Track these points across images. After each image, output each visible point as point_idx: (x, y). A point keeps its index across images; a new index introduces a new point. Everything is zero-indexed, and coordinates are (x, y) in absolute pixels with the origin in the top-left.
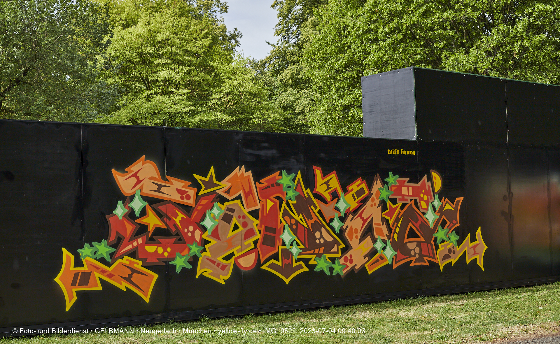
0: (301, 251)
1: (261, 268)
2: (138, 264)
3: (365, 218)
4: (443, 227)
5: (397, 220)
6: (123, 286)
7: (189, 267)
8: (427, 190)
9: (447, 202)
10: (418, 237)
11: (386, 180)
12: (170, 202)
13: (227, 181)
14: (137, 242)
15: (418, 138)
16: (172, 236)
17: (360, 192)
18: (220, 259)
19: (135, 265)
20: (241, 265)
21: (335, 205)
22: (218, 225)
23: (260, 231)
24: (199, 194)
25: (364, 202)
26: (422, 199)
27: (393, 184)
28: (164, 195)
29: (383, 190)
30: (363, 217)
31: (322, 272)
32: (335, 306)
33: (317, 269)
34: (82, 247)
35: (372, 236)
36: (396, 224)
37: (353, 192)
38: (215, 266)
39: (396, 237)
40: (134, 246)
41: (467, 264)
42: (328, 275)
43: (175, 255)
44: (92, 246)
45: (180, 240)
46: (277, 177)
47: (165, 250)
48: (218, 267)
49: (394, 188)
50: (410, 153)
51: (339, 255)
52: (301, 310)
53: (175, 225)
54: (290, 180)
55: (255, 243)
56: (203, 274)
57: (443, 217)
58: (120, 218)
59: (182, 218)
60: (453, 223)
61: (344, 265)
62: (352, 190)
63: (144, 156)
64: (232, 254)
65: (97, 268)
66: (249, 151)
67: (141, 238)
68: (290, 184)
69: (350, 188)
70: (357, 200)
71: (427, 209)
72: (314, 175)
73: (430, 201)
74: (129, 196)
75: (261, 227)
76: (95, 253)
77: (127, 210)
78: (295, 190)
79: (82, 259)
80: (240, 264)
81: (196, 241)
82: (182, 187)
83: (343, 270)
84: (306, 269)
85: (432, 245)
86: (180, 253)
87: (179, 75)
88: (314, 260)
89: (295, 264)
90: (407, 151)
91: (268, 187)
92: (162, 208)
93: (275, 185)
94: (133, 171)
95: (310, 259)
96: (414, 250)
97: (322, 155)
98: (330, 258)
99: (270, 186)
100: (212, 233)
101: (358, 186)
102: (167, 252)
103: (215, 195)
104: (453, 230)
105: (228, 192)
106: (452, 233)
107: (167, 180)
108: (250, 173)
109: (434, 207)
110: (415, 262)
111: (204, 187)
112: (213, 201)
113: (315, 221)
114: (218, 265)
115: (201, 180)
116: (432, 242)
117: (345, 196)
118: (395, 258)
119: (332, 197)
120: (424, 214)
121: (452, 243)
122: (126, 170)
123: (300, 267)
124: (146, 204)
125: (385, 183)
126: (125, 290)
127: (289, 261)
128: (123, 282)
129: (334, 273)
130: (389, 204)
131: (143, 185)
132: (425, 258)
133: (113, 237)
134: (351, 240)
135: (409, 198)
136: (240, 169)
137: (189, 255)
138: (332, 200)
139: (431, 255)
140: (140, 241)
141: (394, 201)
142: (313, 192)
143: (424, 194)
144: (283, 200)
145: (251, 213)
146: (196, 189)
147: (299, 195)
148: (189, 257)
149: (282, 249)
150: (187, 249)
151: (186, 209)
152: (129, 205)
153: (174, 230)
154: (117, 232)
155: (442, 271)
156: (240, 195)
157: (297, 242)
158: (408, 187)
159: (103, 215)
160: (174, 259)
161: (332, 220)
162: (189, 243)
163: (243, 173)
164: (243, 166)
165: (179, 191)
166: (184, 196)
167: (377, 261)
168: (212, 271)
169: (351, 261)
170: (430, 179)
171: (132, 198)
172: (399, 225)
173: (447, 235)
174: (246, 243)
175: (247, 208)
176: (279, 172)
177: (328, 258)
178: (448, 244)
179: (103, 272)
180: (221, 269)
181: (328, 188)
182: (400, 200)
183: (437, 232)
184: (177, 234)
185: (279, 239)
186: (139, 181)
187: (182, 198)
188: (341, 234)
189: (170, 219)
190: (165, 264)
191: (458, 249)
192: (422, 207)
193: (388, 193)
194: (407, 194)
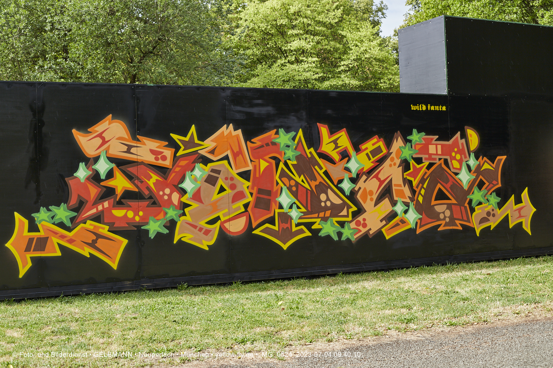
0: (302, 214)
1: (253, 232)
2: (104, 229)
3: (382, 179)
4: (480, 189)
5: (422, 181)
6: (86, 252)
7: (166, 231)
8: (461, 148)
9: (485, 161)
10: (448, 199)
11: (408, 138)
12: (142, 163)
13: (212, 141)
14: (103, 206)
15: (449, 92)
16: (145, 199)
17: (375, 152)
18: (202, 223)
19: (101, 230)
20: (229, 229)
21: (346, 165)
22: (200, 188)
23: (251, 194)
24: (178, 155)
25: (381, 161)
26: (454, 158)
27: (417, 143)
28: (135, 157)
29: (405, 149)
30: (380, 178)
31: (328, 237)
32: (343, 273)
33: (322, 234)
34: (38, 211)
35: (391, 198)
36: (421, 185)
37: (368, 151)
38: (196, 231)
39: (421, 199)
40: (99, 210)
41: (510, 228)
42: (335, 240)
43: (148, 219)
44: (49, 210)
45: (154, 203)
46: (273, 136)
47: (136, 214)
48: (201, 232)
49: (418, 147)
50: (439, 108)
51: (350, 219)
52: (302, 278)
53: (148, 188)
54: (289, 139)
55: (246, 206)
56: (182, 239)
57: (481, 177)
58: (83, 181)
59: (157, 180)
60: (493, 184)
61: (356, 230)
62: (367, 149)
63: (111, 115)
64: (218, 218)
65: (55, 233)
66: (239, 108)
67: (107, 202)
68: (289, 143)
69: (363, 147)
70: (373, 159)
71: (460, 169)
72: (319, 133)
73: (465, 160)
74: (93, 158)
75: (253, 188)
76: (53, 218)
77: (90, 173)
78: (296, 149)
79: (38, 224)
80: (227, 229)
81: (174, 205)
82: (157, 147)
83: (355, 235)
84: (308, 234)
85: (466, 207)
86: (155, 217)
87: (310, 45)
88: (319, 224)
89: (294, 229)
90: (436, 107)
91: (262, 146)
92: (132, 170)
93: (270, 143)
94: (98, 131)
95: (314, 223)
96: (444, 213)
97: (329, 112)
98: (338, 222)
99: (265, 145)
100: (192, 196)
101: (373, 144)
102: (139, 216)
103: (197, 155)
104: (493, 191)
105: (212, 152)
107: (138, 140)
108: (239, 132)
109: (469, 167)
110: (444, 226)
111: (183, 148)
112: (195, 162)
113: (320, 182)
114: (201, 229)
115: (179, 140)
116: (466, 205)
117: (357, 155)
118: (419, 222)
119: (341, 157)
120: (457, 174)
121: (491, 205)
122: (89, 130)
123: (302, 232)
124: (113, 165)
125: (407, 141)
126: (89, 256)
127: (288, 225)
128: (86, 248)
129: (344, 238)
130: (413, 164)
131: (109, 146)
132: (458, 222)
133: (73, 201)
134: (365, 203)
135: (438, 157)
136: (227, 128)
137: (165, 219)
138: (341, 160)
139: (465, 218)
140: (106, 204)
141: (419, 161)
142: (318, 151)
143: (456, 153)
144: (280, 161)
145: (240, 174)
146: (174, 150)
147: (301, 155)
148: (165, 221)
149: (279, 213)
150: (162, 213)
151: (162, 171)
152: (93, 167)
153: (146, 192)
154: (79, 195)
155: (478, 235)
156: (227, 155)
157: (297, 205)
158: (436, 145)
159: (62, 177)
160: (147, 223)
161: (341, 181)
162: (164, 207)
163: (230, 132)
164: (231, 125)
165: (152, 151)
166: (159, 156)
167: (397, 225)
168: (193, 236)
169: (365, 225)
170: (464, 136)
171: (96, 159)
172: (425, 186)
173: (485, 196)
174: (235, 206)
175: (236, 169)
176: (275, 130)
177: (337, 222)
178: (487, 207)
179: (63, 237)
180: (203, 233)
181: (337, 147)
182: (426, 159)
183: (473, 193)
184: (151, 198)
185: (276, 202)
186: (104, 142)
187: (157, 159)
188: (352, 196)
189: (142, 182)
190: (136, 229)
191: (499, 212)
192: (454, 167)
193: (411, 152)
194: (435, 153)
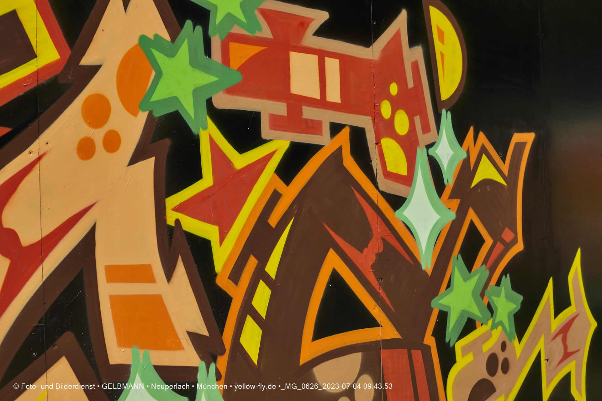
3: (27, 239)
4: (469, 264)
5: (259, 240)
8: (411, 84)
9: (483, 150)
10: (369, 322)
26: (390, 129)
27: (236, 30)
36: (252, 262)
49: (239, 53)
57: (472, 215)
60: (503, 242)
71: (409, 179)
73: (423, 139)
85: (426, 350)
96: (350, 393)
106: (498, 284)
109: (436, 173)
116: (429, 340)
120: (397, 202)
121: (500, 328)
125: (182, 12)
130: (213, 144)
135: (327, 118)
141: (242, 129)
143: (395, 104)
158: (321, 55)
170: (419, 32)
172: (272, 268)
173: (482, 295)
178: (486, 337)
183: (449, 285)
192: (389, 169)
193: (205, 79)
194: (317, 96)
